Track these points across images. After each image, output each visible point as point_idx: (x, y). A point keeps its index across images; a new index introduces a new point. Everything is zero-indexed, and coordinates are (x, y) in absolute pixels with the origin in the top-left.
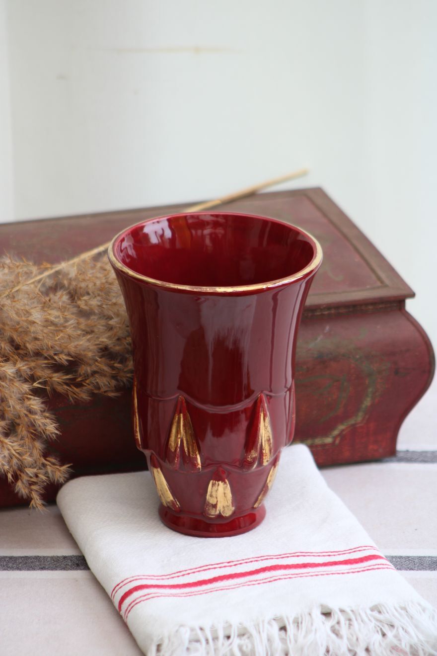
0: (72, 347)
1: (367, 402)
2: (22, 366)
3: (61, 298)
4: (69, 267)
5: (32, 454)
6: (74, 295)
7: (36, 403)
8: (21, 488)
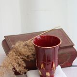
0: (28, 54)
1: (68, 59)
2: (21, 57)
3: (26, 47)
4: (27, 42)
5: (22, 69)
6: (28, 46)
7: (23, 62)
8: (21, 73)
